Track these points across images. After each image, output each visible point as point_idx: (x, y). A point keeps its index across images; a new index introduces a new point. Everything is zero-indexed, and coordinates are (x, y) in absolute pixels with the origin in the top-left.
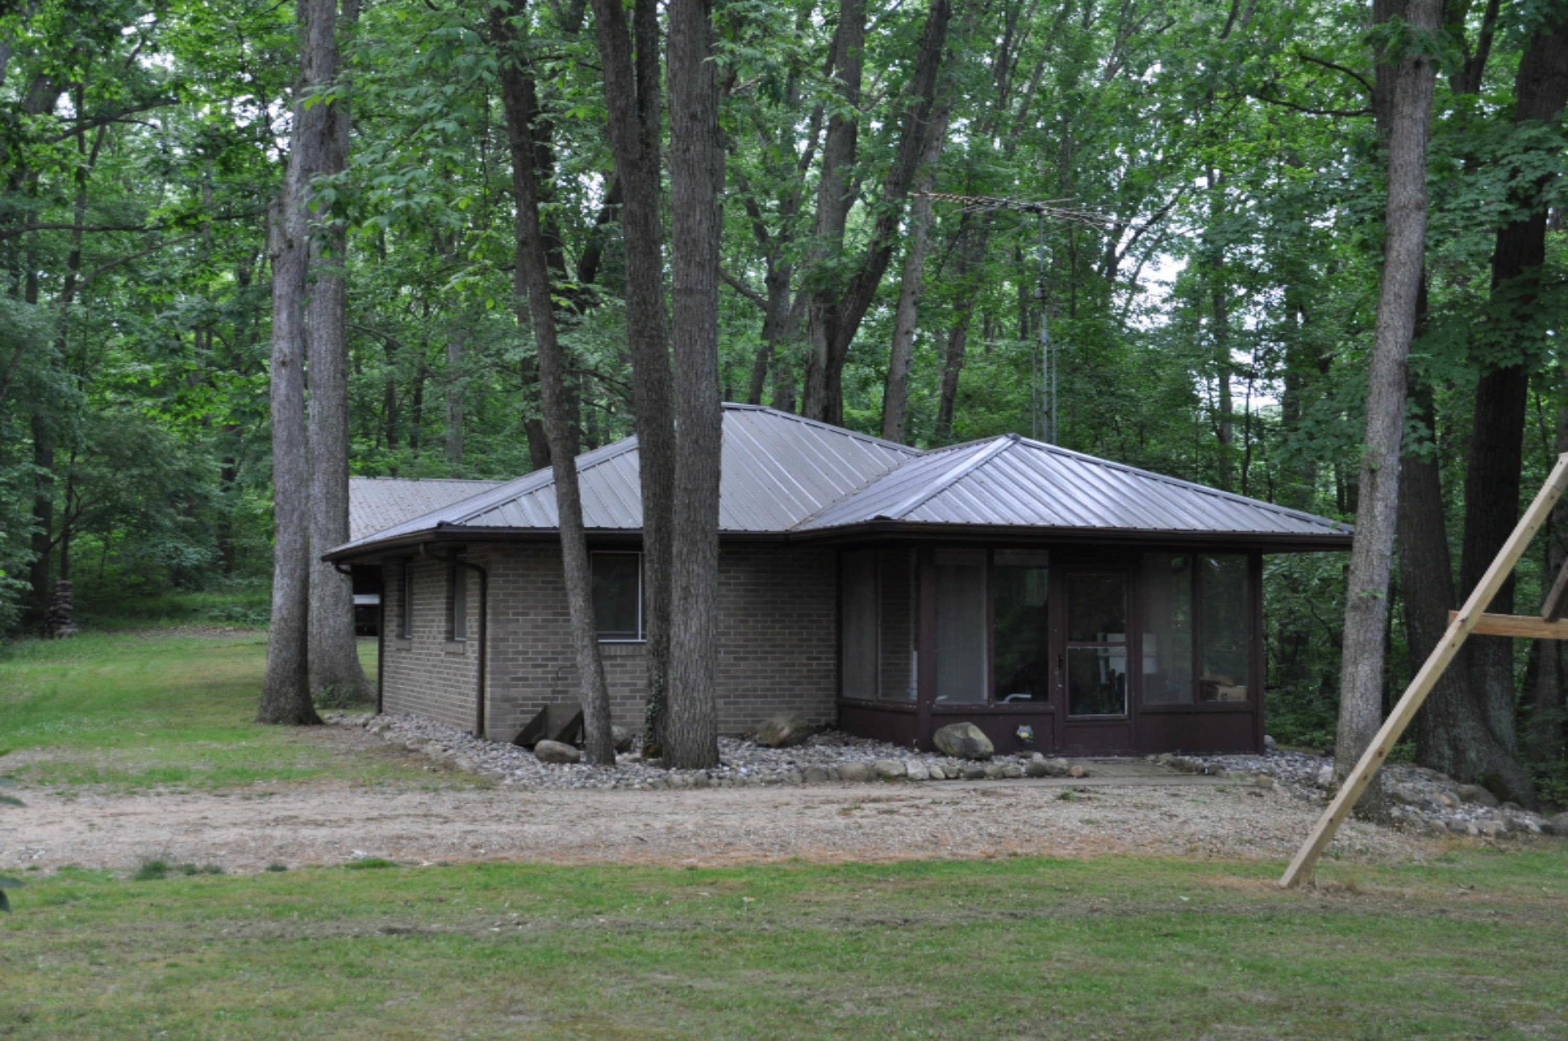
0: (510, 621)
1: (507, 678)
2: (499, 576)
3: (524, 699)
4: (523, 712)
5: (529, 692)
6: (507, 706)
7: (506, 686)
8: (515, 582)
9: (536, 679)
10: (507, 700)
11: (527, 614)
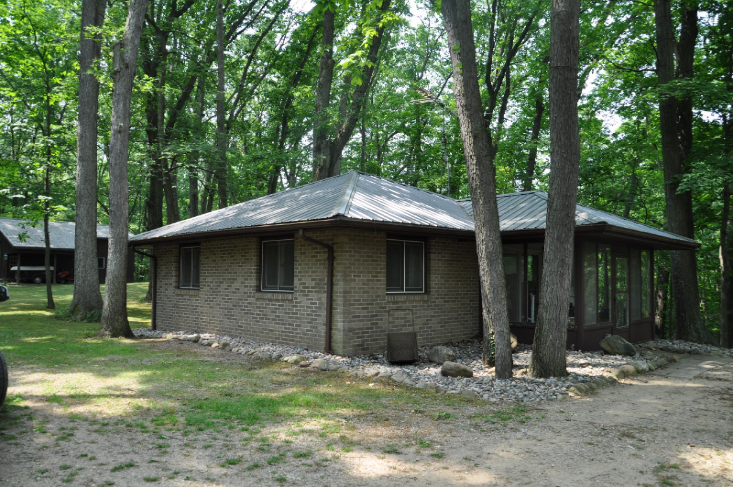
0: (352, 280)
1: (350, 316)
2: (347, 252)
3: (359, 329)
4: (358, 337)
5: (361, 324)
6: (351, 333)
7: (350, 322)
8: (354, 256)
9: (364, 316)
10: (351, 330)
11: (359, 276)
